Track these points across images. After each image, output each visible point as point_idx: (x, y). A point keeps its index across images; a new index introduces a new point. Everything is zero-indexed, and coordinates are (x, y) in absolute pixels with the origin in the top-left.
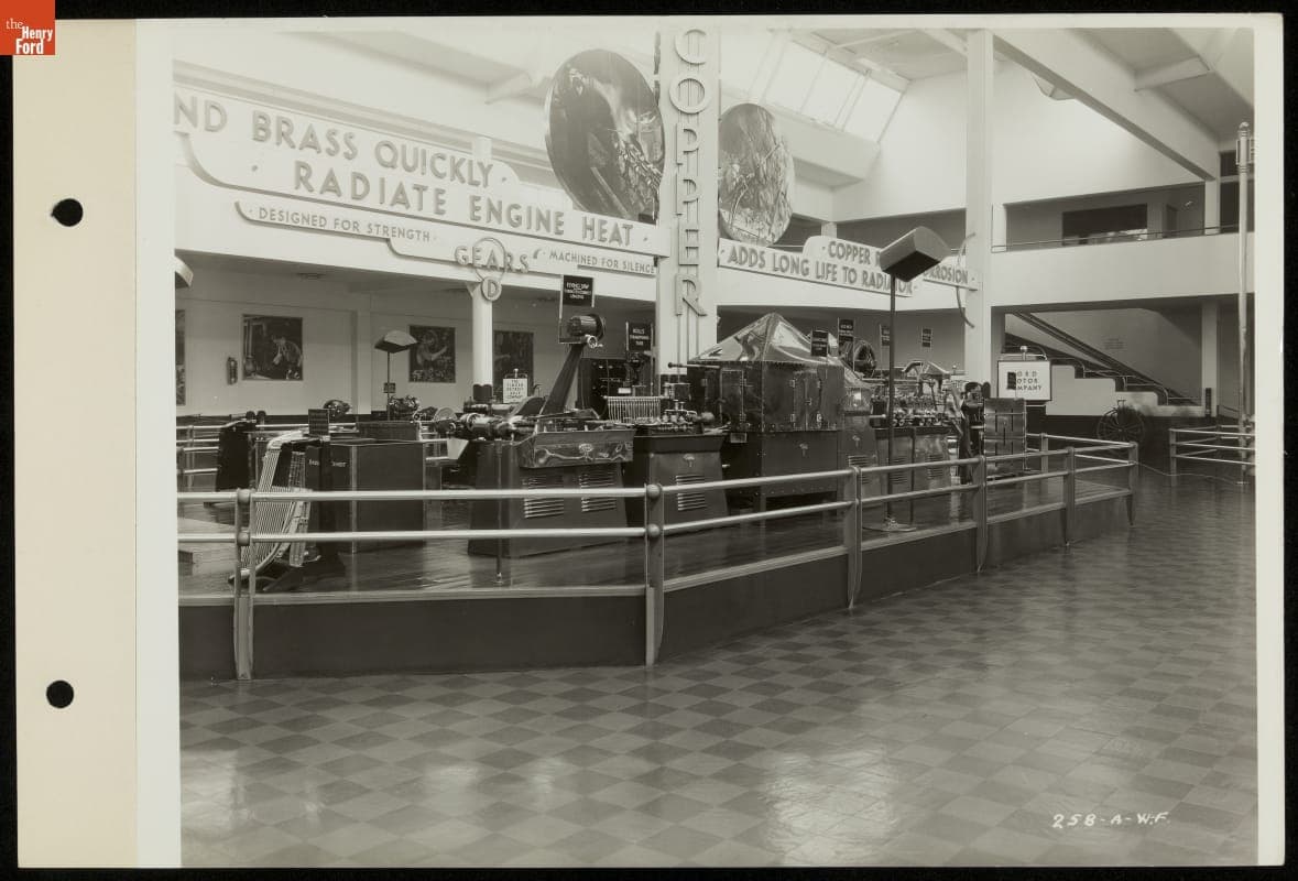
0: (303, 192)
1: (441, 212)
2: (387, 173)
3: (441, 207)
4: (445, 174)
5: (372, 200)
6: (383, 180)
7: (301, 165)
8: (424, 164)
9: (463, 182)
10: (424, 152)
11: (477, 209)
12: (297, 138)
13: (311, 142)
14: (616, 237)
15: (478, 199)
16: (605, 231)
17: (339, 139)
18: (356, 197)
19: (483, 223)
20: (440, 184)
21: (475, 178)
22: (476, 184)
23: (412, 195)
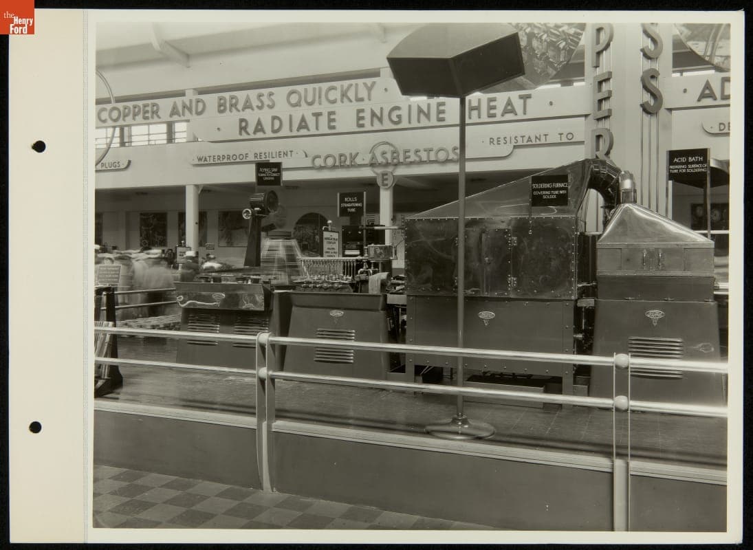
0: (245, 136)
1: (334, 128)
2: (293, 111)
3: (332, 124)
4: (336, 99)
5: (285, 131)
6: (291, 116)
7: (242, 120)
8: (320, 97)
9: (351, 101)
10: (320, 89)
11: (363, 118)
12: (240, 106)
13: (247, 106)
14: (509, 108)
15: (362, 111)
16: (494, 108)
17: (265, 99)
18: (274, 131)
19: (368, 127)
20: (331, 108)
21: (360, 96)
22: (362, 100)
23: (311, 121)
